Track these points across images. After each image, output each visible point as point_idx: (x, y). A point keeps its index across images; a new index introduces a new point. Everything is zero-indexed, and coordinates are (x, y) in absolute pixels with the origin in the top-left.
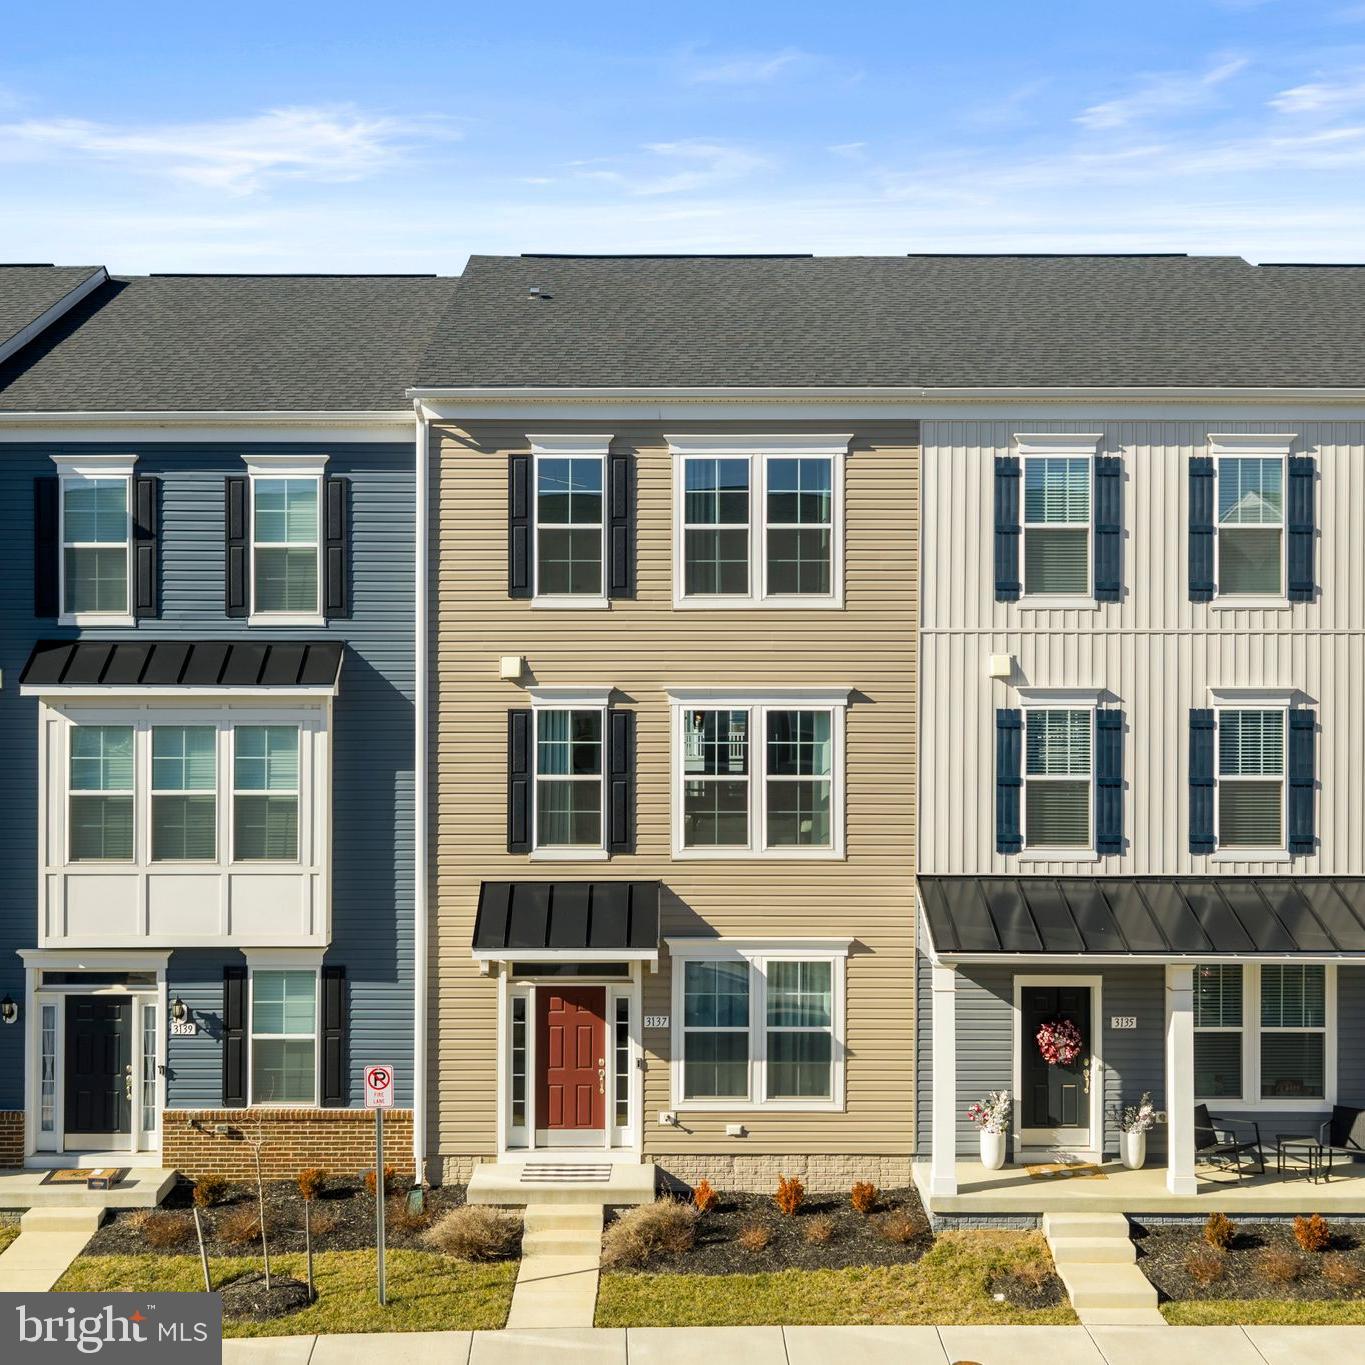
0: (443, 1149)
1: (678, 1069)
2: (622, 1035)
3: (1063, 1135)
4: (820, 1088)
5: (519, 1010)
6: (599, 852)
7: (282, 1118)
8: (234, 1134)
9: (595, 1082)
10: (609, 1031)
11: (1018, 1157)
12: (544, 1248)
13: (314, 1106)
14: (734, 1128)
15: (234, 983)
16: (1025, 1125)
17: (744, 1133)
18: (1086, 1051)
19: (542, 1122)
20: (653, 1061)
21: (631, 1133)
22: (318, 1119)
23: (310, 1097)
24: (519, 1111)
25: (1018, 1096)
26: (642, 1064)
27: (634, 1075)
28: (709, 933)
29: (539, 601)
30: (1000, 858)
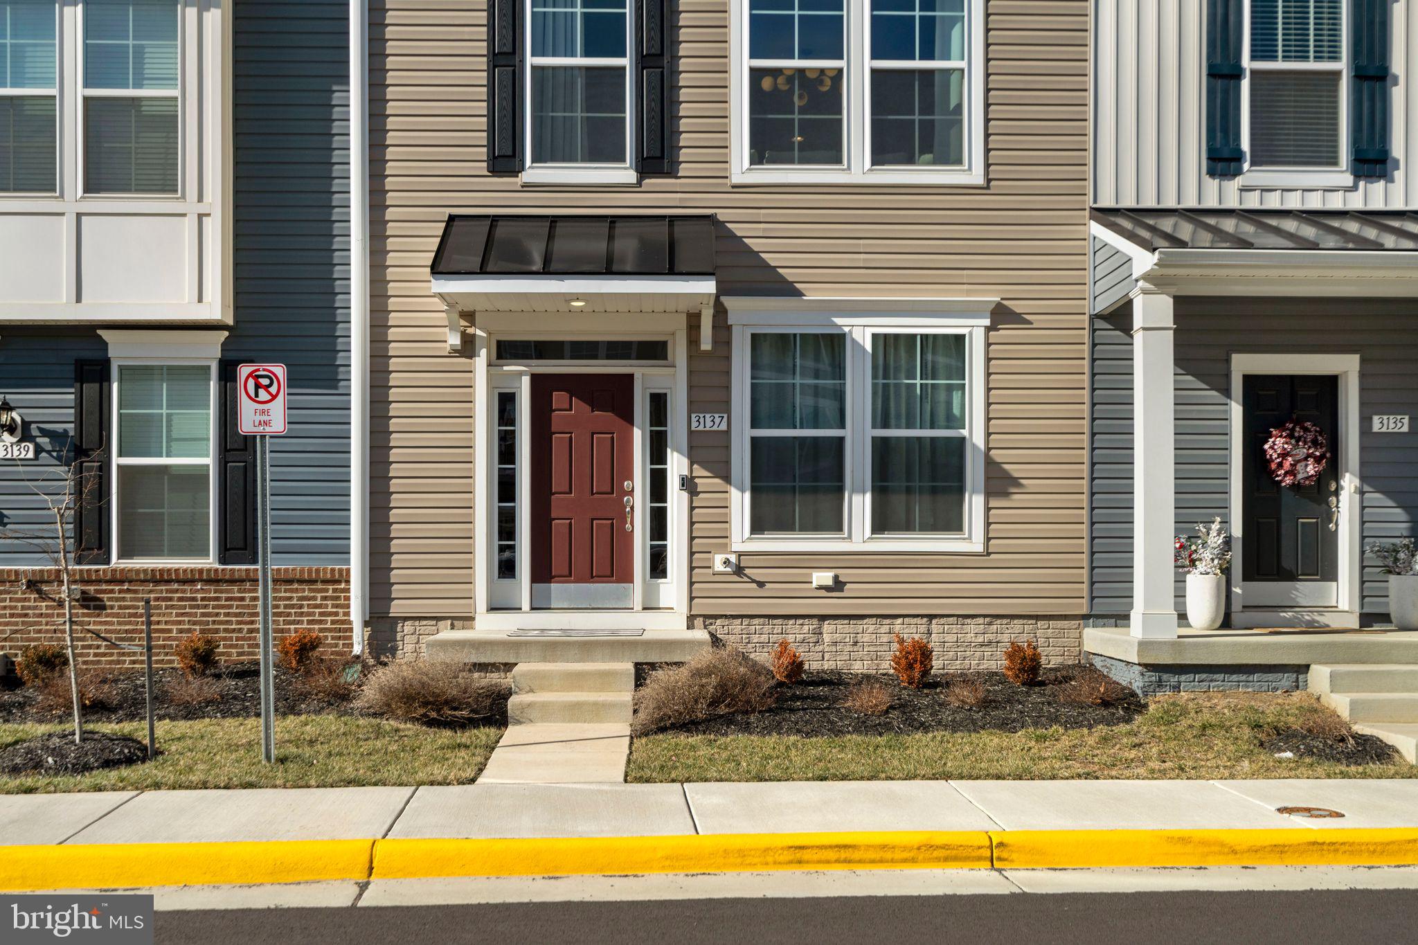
1: (740, 503)
2: (658, 453)
3: (1305, 591)
4: (952, 523)
5: (505, 405)
6: (625, 174)
7: (159, 578)
8: (90, 602)
9: (622, 514)
10: (639, 439)
11: (1236, 618)
12: (548, 712)
13: (210, 562)
14: (823, 577)
15: (91, 389)
16: (1247, 577)
17: (838, 585)
18: (1332, 470)
19: (542, 573)
20: (706, 481)
21: (673, 589)
22: (213, 579)
23: (204, 552)
24: (507, 568)
25: (1237, 530)
26: (688, 484)
27: (676, 501)
28: (788, 290)
30: (1212, 185)
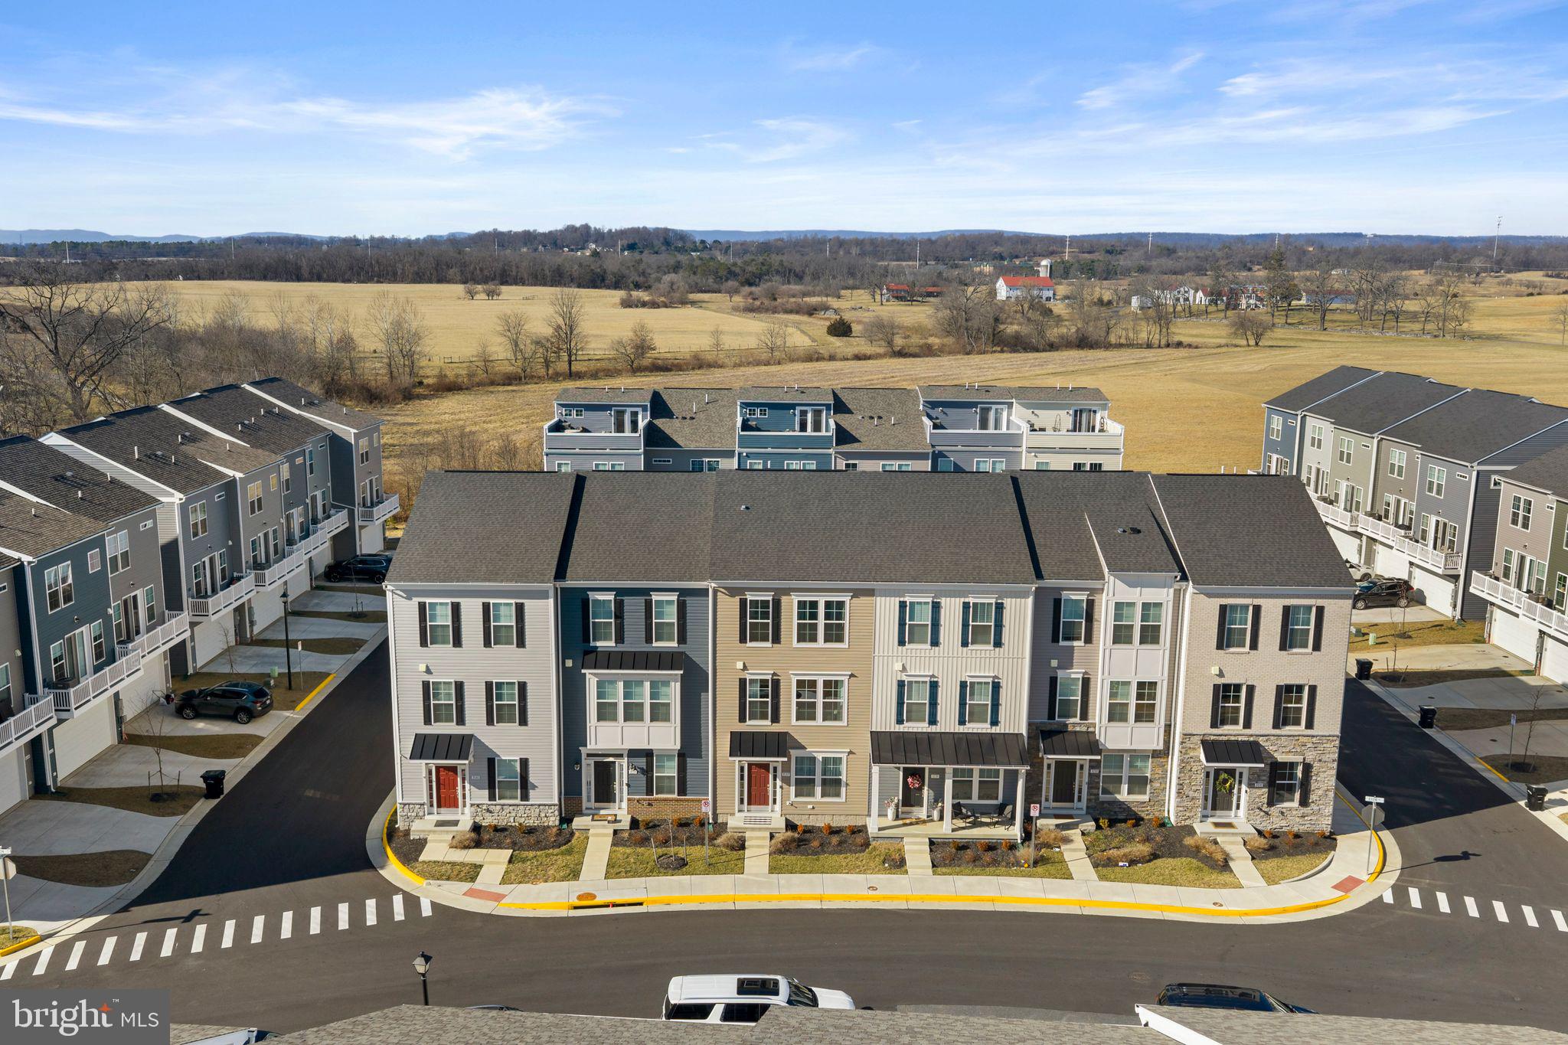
0: (718, 812)
1: (793, 789)
2: (775, 779)
3: (915, 809)
4: (838, 795)
5: (742, 769)
6: (768, 722)
7: (665, 800)
8: (649, 804)
9: (767, 791)
10: (771, 777)
11: (900, 816)
12: (753, 846)
13: (675, 796)
14: (810, 807)
15: (649, 759)
16: (903, 806)
17: (813, 808)
18: (923, 784)
19: (749, 803)
20: (785, 786)
21: (778, 807)
22: (677, 800)
23: (673, 793)
24: (742, 801)
25: (901, 798)
26: (781, 787)
27: (778, 790)
28: (803, 748)
29: (749, 644)
30: (897, 726)
